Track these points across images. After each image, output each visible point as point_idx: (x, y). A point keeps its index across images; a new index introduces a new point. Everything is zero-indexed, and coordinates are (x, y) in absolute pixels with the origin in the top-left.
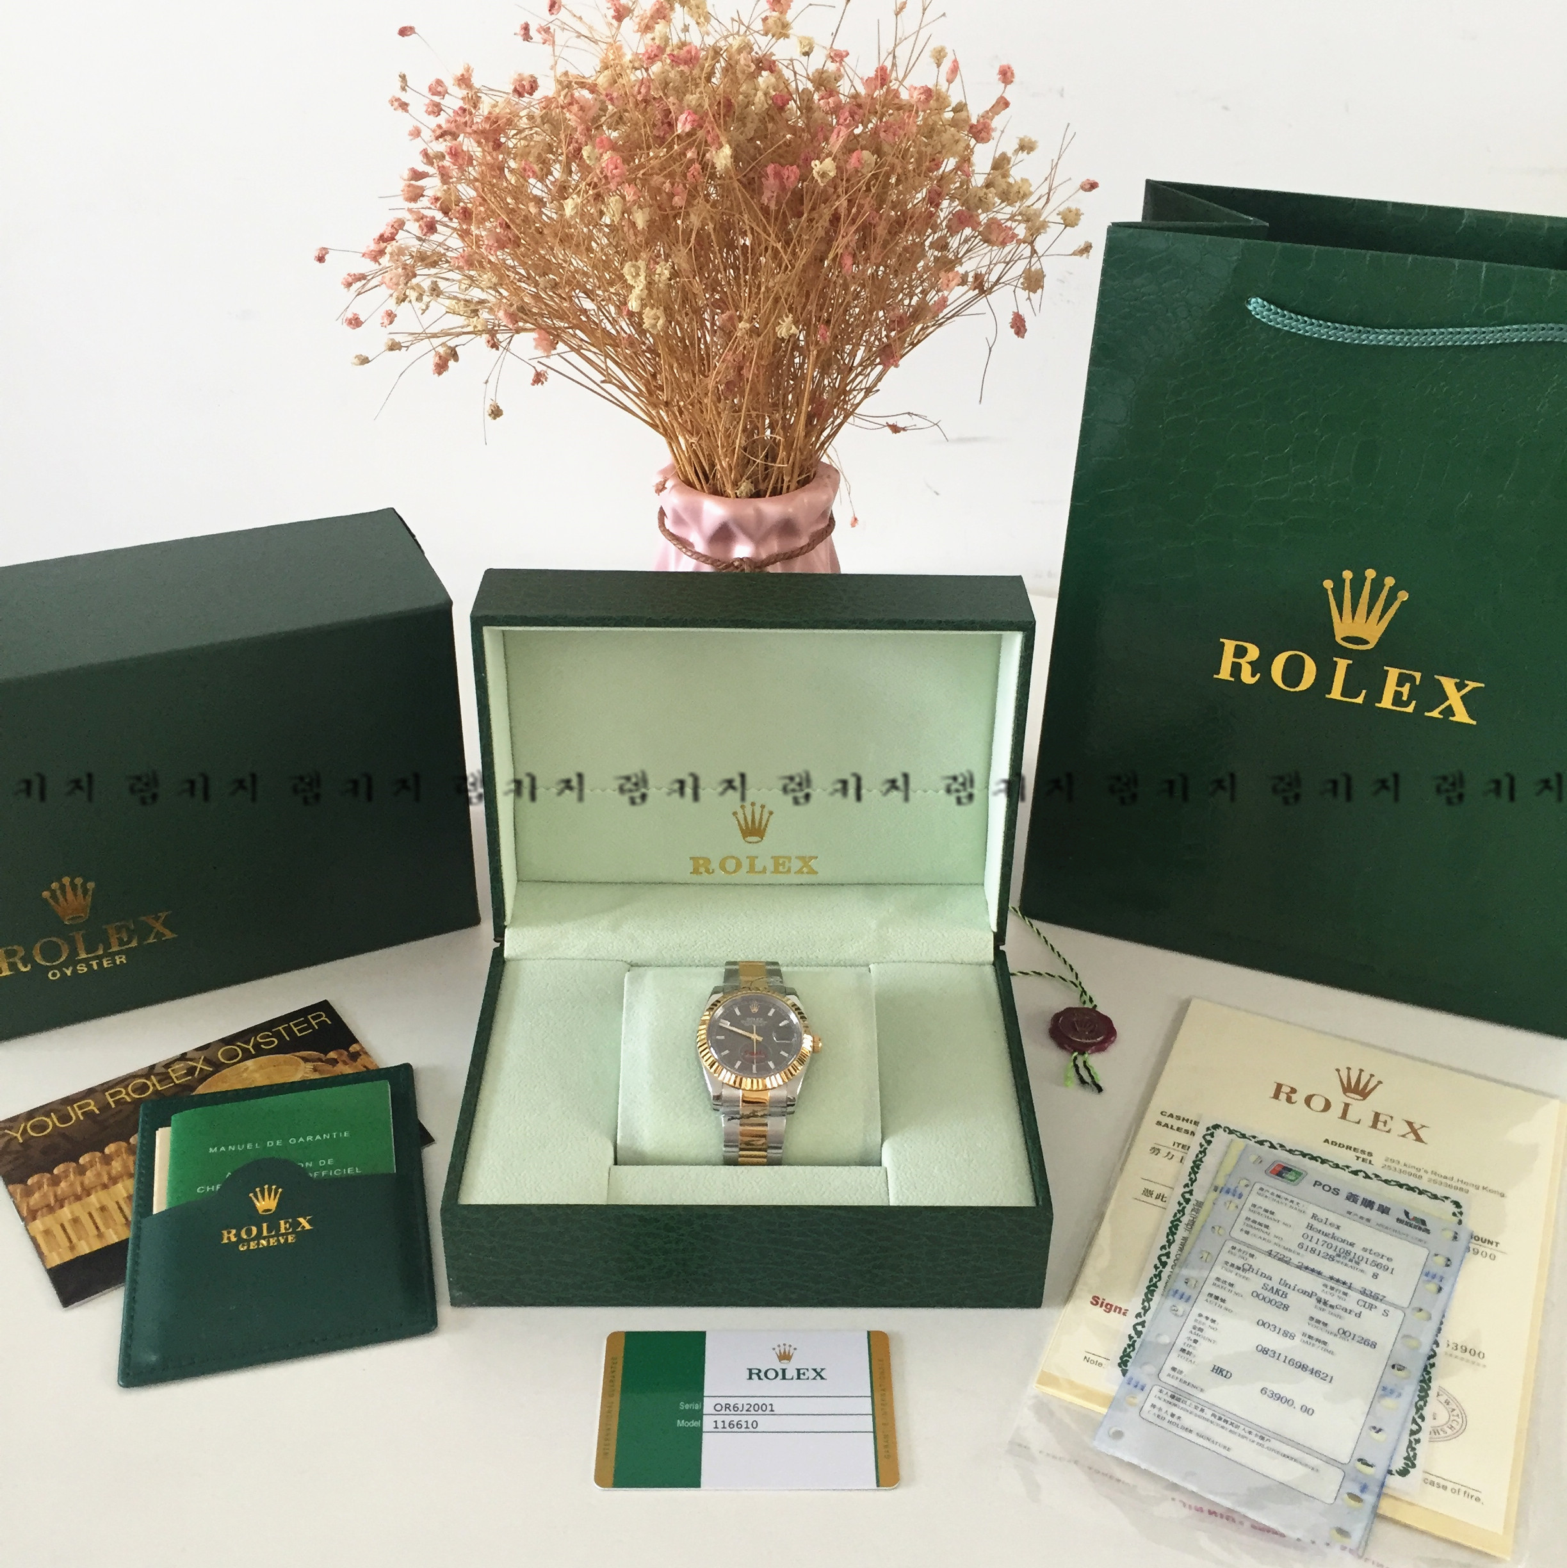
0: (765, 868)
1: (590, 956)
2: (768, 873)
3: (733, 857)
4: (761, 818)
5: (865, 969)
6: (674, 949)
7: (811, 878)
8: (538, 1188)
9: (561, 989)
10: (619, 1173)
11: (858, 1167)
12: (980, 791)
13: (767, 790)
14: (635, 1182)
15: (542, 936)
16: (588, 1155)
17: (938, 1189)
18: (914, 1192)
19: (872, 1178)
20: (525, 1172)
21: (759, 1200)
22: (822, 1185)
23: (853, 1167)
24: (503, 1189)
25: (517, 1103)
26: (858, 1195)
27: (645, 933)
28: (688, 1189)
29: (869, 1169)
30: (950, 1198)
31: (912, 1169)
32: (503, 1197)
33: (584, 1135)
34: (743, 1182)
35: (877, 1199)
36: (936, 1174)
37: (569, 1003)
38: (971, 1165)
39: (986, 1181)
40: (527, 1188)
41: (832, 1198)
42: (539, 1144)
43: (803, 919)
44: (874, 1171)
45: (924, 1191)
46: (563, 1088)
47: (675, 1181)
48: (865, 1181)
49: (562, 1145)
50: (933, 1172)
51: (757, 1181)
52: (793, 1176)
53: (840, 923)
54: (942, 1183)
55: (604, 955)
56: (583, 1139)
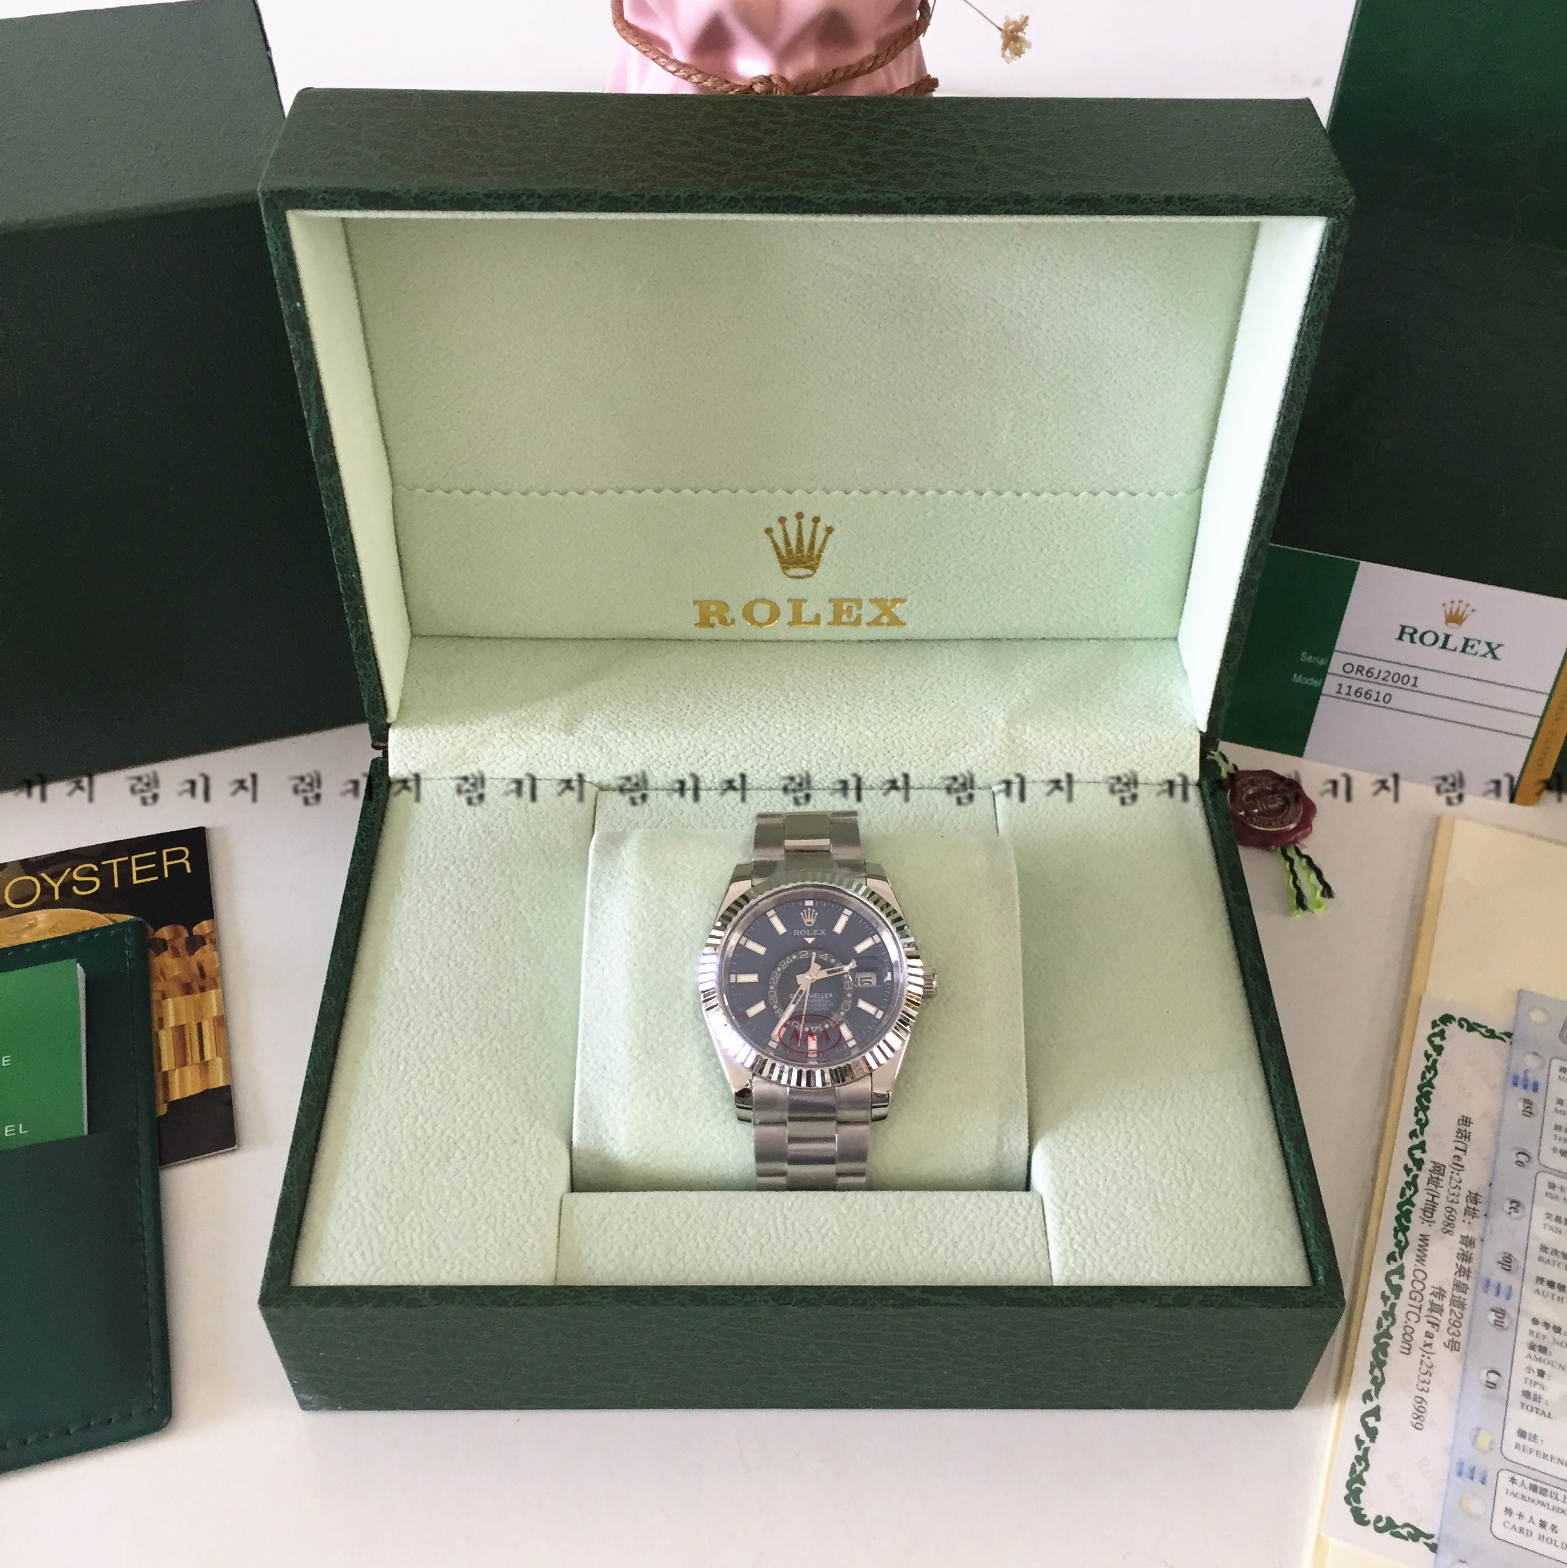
0: (818, 616)
2: (823, 623)
3: (763, 600)
4: (813, 536)
6: (670, 762)
7: (894, 632)
8: (433, 1250)
9: (483, 836)
10: (576, 1211)
11: (993, 1194)
12: (1189, 492)
13: (824, 493)
14: (606, 1230)
15: (451, 741)
16: (524, 1176)
17: (1137, 1246)
18: (1094, 1250)
19: (1019, 1220)
20: (412, 1213)
21: (823, 1266)
22: (932, 1234)
23: (984, 1194)
24: (372, 1251)
25: (401, 1068)
26: (994, 1253)
27: (622, 735)
28: (698, 1244)
29: (1013, 1199)
30: (1159, 1266)
31: (1087, 1203)
32: (372, 1269)
33: (518, 1134)
34: (793, 1227)
35: (1029, 1264)
36: (1131, 1214)
37: (495, 865)
38: (1192, 1196)
39: (1220, 1227)
40: (415, 1250)
41: (950, 1261)
42: (438, 1154)
43: (883, 709)
44: (1021, 1203)
45: (1112, 1250)
46: (481, 1036)
47: (674, 1226)
48: (1007, 1225)
49: (478, 1154)
50: (1125, 1209)
51: (818, 1225)
52: (879, 1215)
53: (944, 717)
54: (1143, 1234)
55: (551, 773)
56: (515, 1142)
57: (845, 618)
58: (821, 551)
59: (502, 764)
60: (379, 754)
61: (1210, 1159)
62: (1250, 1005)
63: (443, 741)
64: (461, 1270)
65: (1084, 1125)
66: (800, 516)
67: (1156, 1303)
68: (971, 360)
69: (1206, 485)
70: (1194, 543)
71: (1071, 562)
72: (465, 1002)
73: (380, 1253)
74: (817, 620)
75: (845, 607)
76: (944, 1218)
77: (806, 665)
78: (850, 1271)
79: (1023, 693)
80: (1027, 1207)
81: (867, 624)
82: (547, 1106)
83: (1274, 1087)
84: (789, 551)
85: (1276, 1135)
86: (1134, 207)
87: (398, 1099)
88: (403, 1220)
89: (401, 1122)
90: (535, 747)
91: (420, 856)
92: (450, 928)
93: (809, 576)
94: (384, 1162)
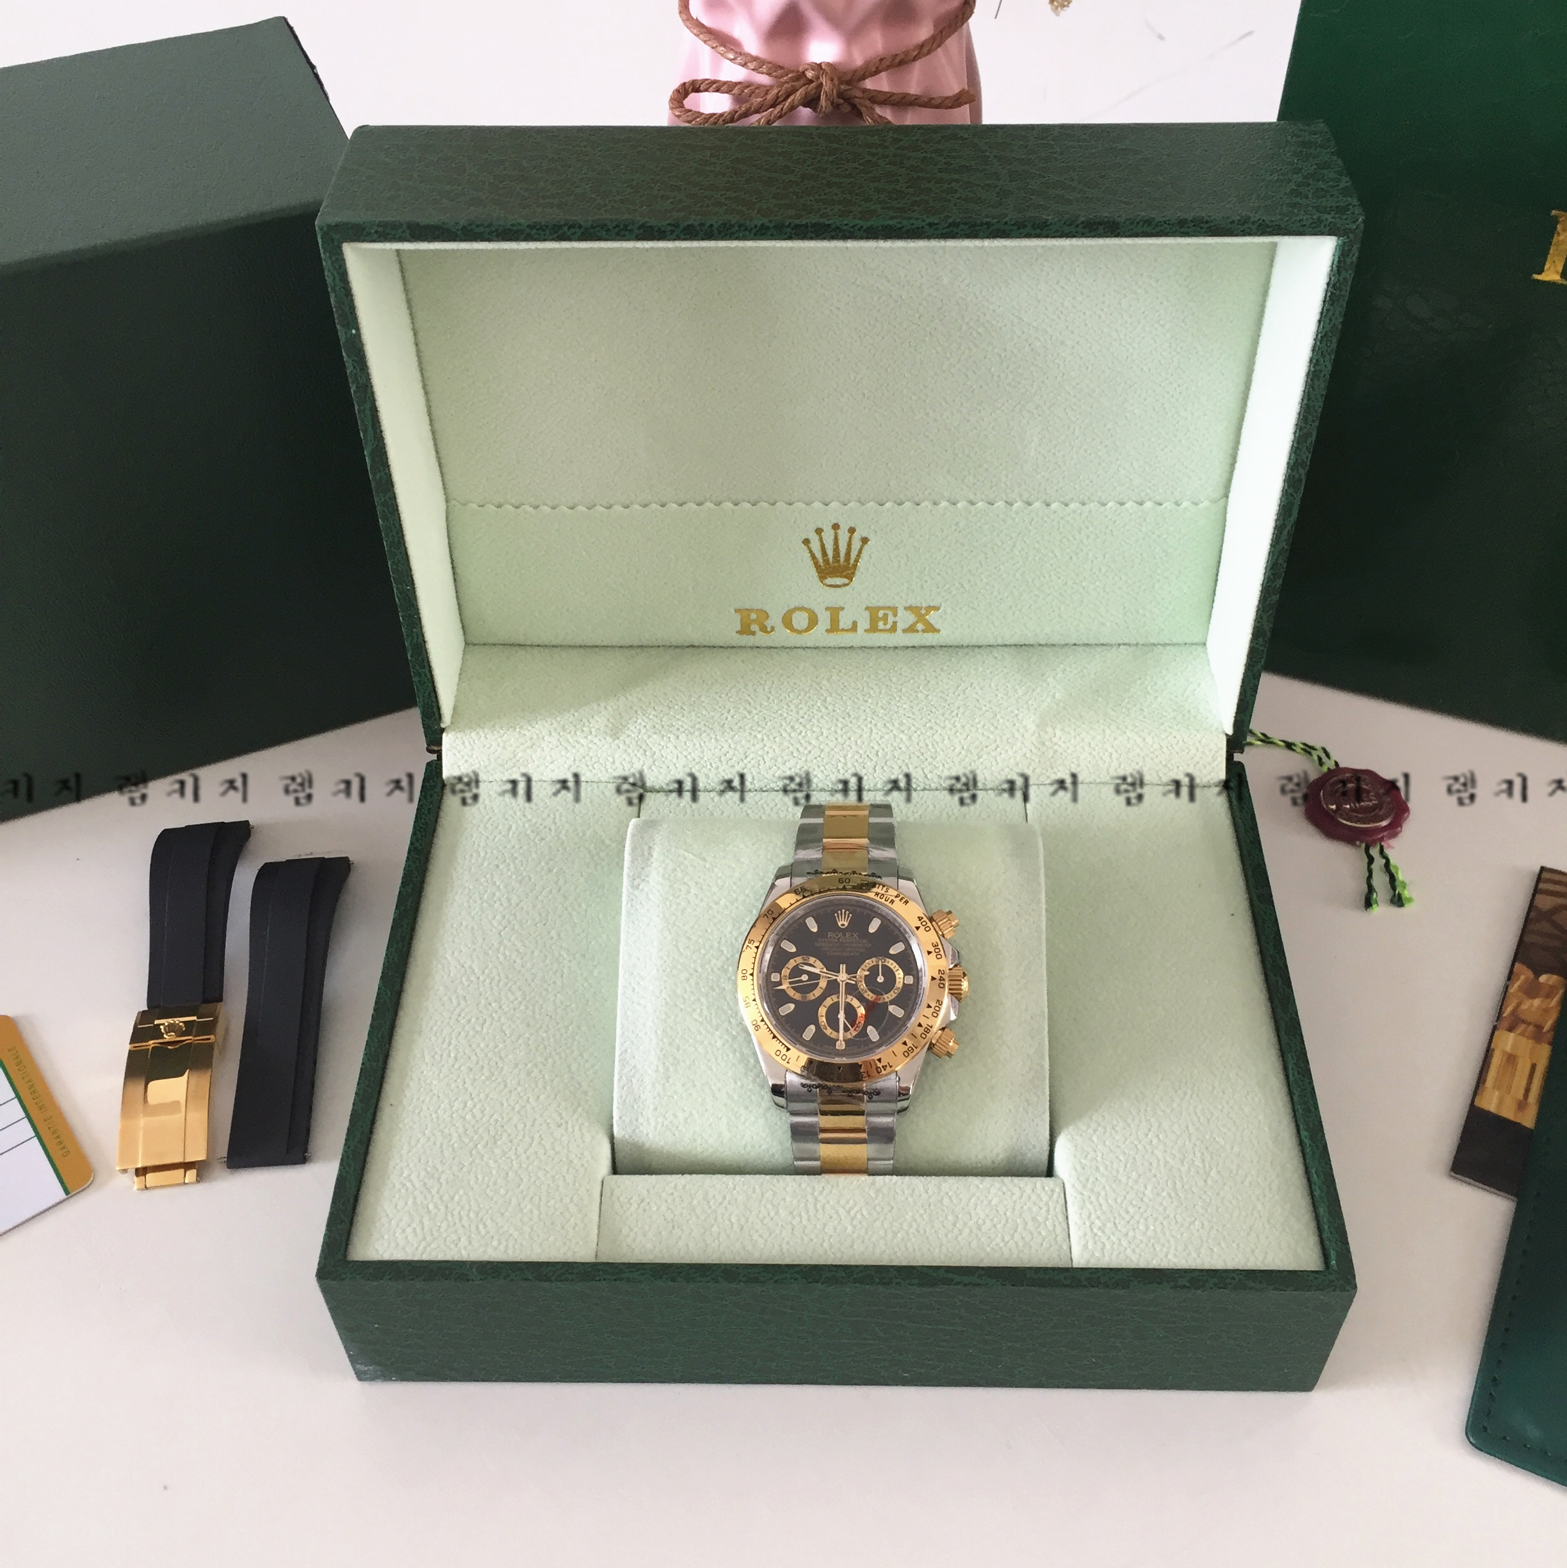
0: (855, 624)
2: (860, 630)
6: (711, 764)
7: (929, 639)
8: (481, 1227)
9: (532, 836)
10: (617, 1192)
11: (1016, 1180)
12: (1214, 502)
13: (858, 504)
14: (645, 1211)
15: (502, 745)
16: (567, 1158)
17: (1155, 1230)
18: (1113, 1234)
19: (1041, 1204)
20: (461, 1192)
21: (852, 1246)
22: (957, 1217)
23: (1007, 1180)
24: (423, 1229)
25: (452, 1055)
26: (1017, 1237)
27: (665, 738)
28: (732, 1224)
29: (1035, 1184)
30: (1176, 1249)
31: (1107, 1188)
32: (423, 1244)
33: (562, 1118)
34: (823, 1210)
35: (1051, 1246)
36: (1150, 1200)
37: (543, 864)
38: (1210, 1182)
39: (1236, 1214)
40: (463, 1226)
41: (974, 1243)
42: (486, 1137)
43: (917, 713)
44: (1044, 1188)
45: (1131, 1234)
46: (528, 1025)
47: (710, 1207)
48: (1029, 1209)
49: (524, 1137)
50: (1144, 1195)
51: (847, 1208)
52: (907, 1199)
53: (977, 720)
54: (1161, 1218)
55: (600, 775)
56: (559, 1126)
57: (881, 625)
58: (857, 561)
59: (551, 767)
60: (434, 757)
61: (1228, 1147)
62: (1271, 999)
63: (494, 744)
64: (507, 1247)
65: (1105, 1114)
66: (836, 527)
67: (1172, 1284)
68: (999, 376)
69: (1230, 495)
70: (1221, 551)
71: (1100, 570)
72: (513, 993)
73: (431, 1230)
74: (854, 627)
76: (969, 1200)
77: (843, 671)
78: (878, 1251)
79: (1054, 697)
80: (1049, 1192)
81: (904, 631)
82: (590, 1094)
83: (1291, 1078)
84: (826, 561)
85: (1293, 1125)
86: (1149, 229)
87: (448, 1085)
88: (452, 1198)
89: (452, 1107)
90: (582, 750)
91: (472, 855)
92: (500, 923)
93: (847, 585)
94: (435, 1143)
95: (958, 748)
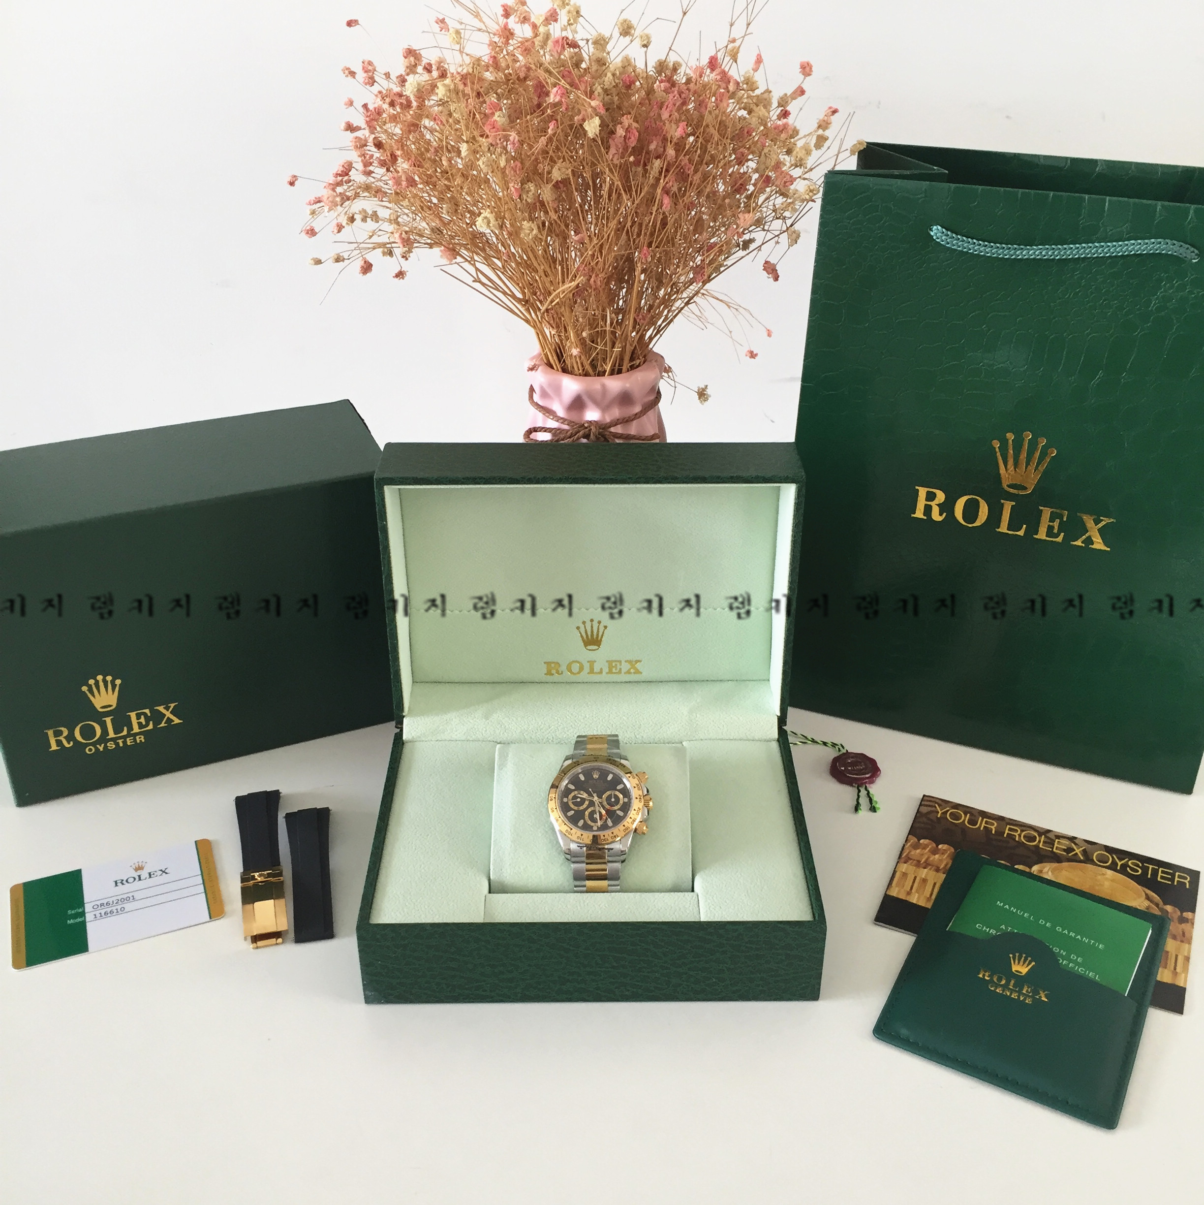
0: (601, 669)
1: (469, 738)
2: (604, 673)
4: (598, 631)
5: (680, 745)
6: (533, 732)
7: (637, 677)
8: (431, 911)
9: (448, 762)
10: (492, 899)
11: (676, 893)
15: (432, 722)
16: (469, 886)
17: (738, 908)
18: (719, 910)
19: (688, 901)
20: (421, 899)
22: (649, 907)
24: (404, 913)
25: (414, 848)
27: (511, 719)
29: (685, 894)
31: (717, 894)
32: (405, 918)
33: (466, 871)
34: (588, 904)
35: (691, 914)
36: (736, 898)
37: (453, 773)
38: (763, 890)
39: (775, 902)
40: (423, 912)
42: (431, 878)
43: (631, 708)
44: (689, 895)
45: (727, 910)
46: (449, 836)
47: (536, 904)
48: (682, 903)
49: (449, 878)
50: (734, 896)
51: (598, 904)
52: (626, 901)
53: (659, 711)
54: (741, 904)
55: (479, 737)
56: (465, 874)
57: (614, 670)
58: (602, 636)
59: (456, 733)
60: (398, 730)
61: (772, 878)
63: (429, 723)
64: (443, 918)
65: (717, 867)
66: (592, 620)
67: (745, 926)
68: (664, 549)
72: (441, 824)
73: (407, 912)
74: (601, 672)
75: (614, 665)
76: (655, 900)
77: (596, 691)
79: (697, 701)
80: (691, 897)
81: (625, 673)
83: (803, 850)
85: (803, 870)
86: (719, 480)
87: (412, 859)
88: (417, 901)
89: (415, 867)
90: (471, 725)
91: (419, 770)
92: (434, 797)
93: (598, 649)
94: (407, 881)
95: (651, 723)
